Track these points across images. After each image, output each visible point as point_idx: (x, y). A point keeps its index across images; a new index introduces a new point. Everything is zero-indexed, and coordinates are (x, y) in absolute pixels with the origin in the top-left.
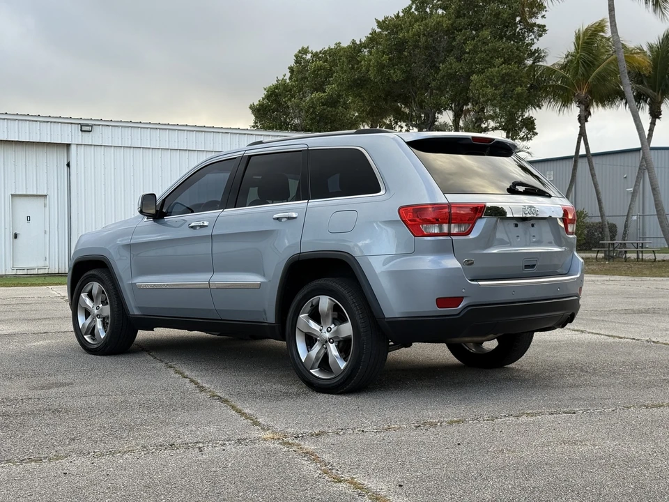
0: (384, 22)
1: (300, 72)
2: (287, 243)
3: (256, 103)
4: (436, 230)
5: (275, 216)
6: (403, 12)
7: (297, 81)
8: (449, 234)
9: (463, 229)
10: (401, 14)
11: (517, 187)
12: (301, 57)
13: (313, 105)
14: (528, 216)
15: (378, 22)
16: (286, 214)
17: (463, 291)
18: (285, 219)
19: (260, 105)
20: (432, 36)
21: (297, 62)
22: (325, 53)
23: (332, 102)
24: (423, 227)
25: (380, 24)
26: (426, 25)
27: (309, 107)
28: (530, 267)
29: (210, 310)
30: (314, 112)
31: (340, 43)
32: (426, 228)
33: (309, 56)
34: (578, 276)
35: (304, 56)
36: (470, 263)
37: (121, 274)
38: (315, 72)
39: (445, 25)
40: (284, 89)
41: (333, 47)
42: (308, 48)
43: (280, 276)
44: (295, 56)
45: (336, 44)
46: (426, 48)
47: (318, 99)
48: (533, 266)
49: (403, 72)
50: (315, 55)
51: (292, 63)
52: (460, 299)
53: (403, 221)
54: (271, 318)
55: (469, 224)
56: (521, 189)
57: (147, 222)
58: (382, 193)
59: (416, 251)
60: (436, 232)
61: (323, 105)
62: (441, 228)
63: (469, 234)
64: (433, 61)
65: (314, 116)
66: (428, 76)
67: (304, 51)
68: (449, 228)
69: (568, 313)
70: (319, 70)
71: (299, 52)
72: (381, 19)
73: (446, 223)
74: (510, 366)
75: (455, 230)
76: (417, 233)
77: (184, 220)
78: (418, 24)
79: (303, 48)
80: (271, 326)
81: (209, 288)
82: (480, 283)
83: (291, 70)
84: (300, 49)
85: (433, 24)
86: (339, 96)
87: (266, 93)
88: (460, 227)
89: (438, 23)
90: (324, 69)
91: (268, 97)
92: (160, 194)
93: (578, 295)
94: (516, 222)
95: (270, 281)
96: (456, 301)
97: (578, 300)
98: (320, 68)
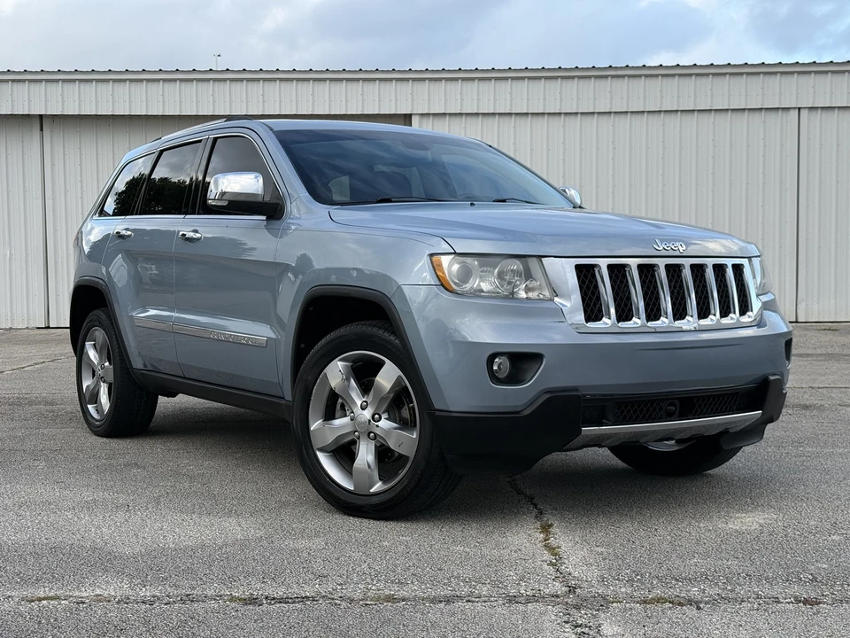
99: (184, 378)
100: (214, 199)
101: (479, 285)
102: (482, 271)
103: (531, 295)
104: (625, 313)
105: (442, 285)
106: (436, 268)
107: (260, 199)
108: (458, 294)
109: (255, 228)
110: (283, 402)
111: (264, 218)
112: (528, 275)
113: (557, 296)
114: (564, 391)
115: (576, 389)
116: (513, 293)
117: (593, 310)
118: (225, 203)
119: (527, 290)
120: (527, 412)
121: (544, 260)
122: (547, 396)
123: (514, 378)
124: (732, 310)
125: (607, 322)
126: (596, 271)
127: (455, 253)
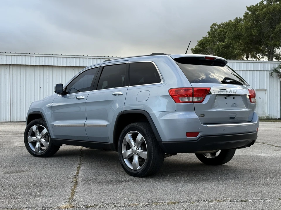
0: (250, 7)
1: (212, 34)
2: (118, 106)
3: (194, 48)
4: (186, 100)
5: (113, 94)
6: (259, 4)
7: (212, 37)
8: (193, 102)
9: (199, 99)
10: (259, 5)
11: (226, 80)
12: (213, 28)
13: (218, 48)
14: (231, 94)
15: (247, 8)
16: (118, 93)
17: (199, 129)
18: (118, 95)
19: (195, 49)
20: (271, 14)
21: (211, 30)
22: (223, 24)
23: (227, 47)
24: (180, 99)
25: (248, 9)
26: (269, 9)
27: (217, 49)
28: (233, 118)
29: (85, 137)
30: (218, 51)
31: (231, 20)
32: (181, 99)
33: (216, 27)
34: (256, 122)
35: (215, 27)
36: (203, 116)
37: (48, 120)
38: (219, 34)
39: (277, 9)
40: (206, 41)
41: (228, 22)
42: (216, 23)
43: (115, 121)
44: (210, 27)
45: (229, 21)
46: (269, 19)
47: (221, 45)
48: (234, 118)
49: (258, 30)
50: (219, 26)
51: (209, 30)
52: (198, 133)
53: (170, 95)
54: (111, 141)
55: (202, 97)
56: (228, 81)
57: (59, 96)
58: (161, 83)
59: (176, 110)
60: (186, 101)
61: (223, 48)
62: (189, 99)
63: (202, 102)
64: (272, 25)
65: (219, 52)
66: (270, 32)
67: (214, 25)
68: (193, 99)
69: (251, 140)
70: (221, 32)
71: (212, 25)
72: (249, 6)
73: (191, 97)
74: (225, 164)
75: (195, 100)
76: (177, 101)
77: (75, 95)
78: (266, 8)
79: (214, 23)
80: (111, 145)
81: (84, 126)
82: (207, 125)
83: (209, 33)
84: (213, 24)
85: (272, 8)
86: (230, 44)
87: (198, 43)
88: (198, 98)
89: (274, 8)
90: (223, 32)
91: (199, 45)
92: (65, 85)
93: (256, 132)
94: (226, 97)
95: (111, 124)
96: (196, 134)
97: (256, 134)
98: (221, 31)
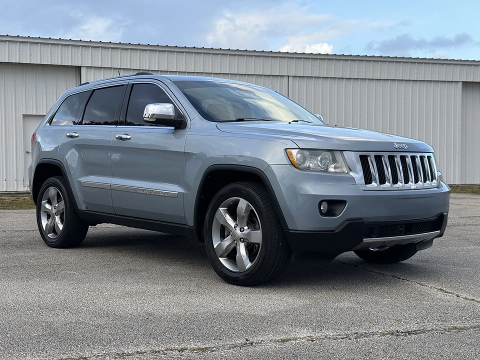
99: (116, 215)
100: (148, 118)
101: (309, 165)
102: (311, 158)
103: (337, 170)
104: (382, 181)
105: (293, 165)
106: (289, 156)
107: (173, 118)
108: (301, 169)
109: (169, 133)
110: (187, 227)
111: (174, 128)
112: (334, 161)
113: (351, 171)
114: (356, 220)
115: (361, 219)
116: (327, 169)
117: (368, 179)
118: (154, 120)
119: (335, 168)
120: (337, 231)
121: (344, 153)
122: (348, 222)
123: (330, 213)
124: (428, 179)
125: (374, 185)
126: (369, 158)
127: (299, 148)
